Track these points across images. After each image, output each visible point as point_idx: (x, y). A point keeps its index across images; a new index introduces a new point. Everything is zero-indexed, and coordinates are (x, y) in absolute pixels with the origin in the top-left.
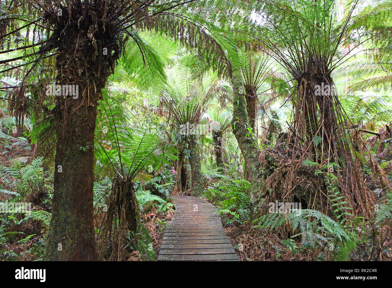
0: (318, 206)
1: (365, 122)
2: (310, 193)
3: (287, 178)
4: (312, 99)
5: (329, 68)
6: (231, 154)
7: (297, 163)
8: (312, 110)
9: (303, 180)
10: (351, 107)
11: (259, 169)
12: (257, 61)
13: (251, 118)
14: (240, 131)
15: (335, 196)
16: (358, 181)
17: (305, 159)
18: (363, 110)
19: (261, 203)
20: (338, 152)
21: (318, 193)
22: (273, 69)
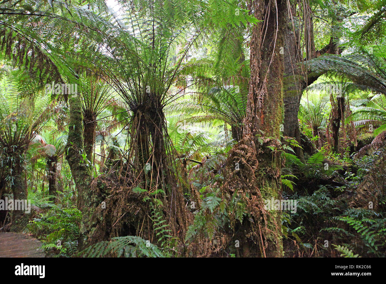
0: (145, 230)
1: (192, 152)
2: (139, 219)
3: (118, 205)
4: (145, 129)
5: (162, 104)
6: (66, 180)
7: (129, 190)
8: (144, 140)
9: (133, 207)
10: (181, 139)
11: (92, 196)
12: (100, 88)
13: (88, 143)
14: (74, 157)
15: (158, 220)
16: (181, 205)
17: (136, 186)
18: (191, 142)
19: (91, 233)
20: (165, 180)
21: (146, 219)
22: (115, 98)
